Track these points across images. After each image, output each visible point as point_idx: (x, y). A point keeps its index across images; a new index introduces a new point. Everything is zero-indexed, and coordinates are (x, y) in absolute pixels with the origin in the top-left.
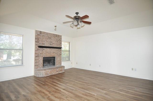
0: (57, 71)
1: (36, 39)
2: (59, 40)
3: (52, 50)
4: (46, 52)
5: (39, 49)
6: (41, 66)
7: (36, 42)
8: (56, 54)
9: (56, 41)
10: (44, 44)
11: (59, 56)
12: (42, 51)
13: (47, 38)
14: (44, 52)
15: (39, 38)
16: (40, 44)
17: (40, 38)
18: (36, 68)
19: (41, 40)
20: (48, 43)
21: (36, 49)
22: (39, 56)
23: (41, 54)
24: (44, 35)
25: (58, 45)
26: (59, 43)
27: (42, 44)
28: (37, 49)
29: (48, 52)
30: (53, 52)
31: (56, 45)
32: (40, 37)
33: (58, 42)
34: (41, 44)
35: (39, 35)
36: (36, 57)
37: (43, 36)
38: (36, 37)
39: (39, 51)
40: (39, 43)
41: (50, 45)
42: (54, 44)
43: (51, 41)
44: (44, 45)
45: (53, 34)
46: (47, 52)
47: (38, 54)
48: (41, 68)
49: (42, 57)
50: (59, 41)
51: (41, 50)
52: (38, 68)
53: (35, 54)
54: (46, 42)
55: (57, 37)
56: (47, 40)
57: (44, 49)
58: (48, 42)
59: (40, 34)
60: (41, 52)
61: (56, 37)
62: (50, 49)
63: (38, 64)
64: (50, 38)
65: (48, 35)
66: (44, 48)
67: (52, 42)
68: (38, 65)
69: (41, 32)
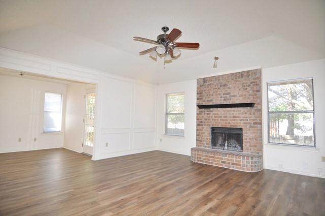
0: (224, 162)
1: (197, 94)
2: (252, 83)
3: (231, 111)
4: (215, 117)
5: (202, 112)
6: (207, 144)
7: (198, 99)
8: (242, 122)
9: (241, 87)
10: (211, 100)
11: (251, 127)
12: (208, 114)
13: (216, 87)
14: (211, 117)
15: (202, 91)
16: (204, 101)
17: (205, 91)
18: (199, 146)
19: (206, 95)
20: (220, 96)
21: (198, 113)
22: (203, 124)
23: (206, 119)
24: (212, 82)
25: (249, 98)
26: (251, 92)
27: (208, 101)
28: (200, 112)
29: (221, 117)
30: (234, 117)
31: (241, 98)
32: (205, 89)
33: (249, 89)
34: (206, 101)
35: (203, 85)
36: (198, 125)
37: (210, 85)
38: (197, 91)
39: (203, 115)
40: (202, 100)
41: (225, 100)
42: (234, 96)
43: (226, 93)
44: (211, 103)
45: (232, 74)
46: (219, 117)
47: (201, 120)
48: (206, 147)
49: (207, 125)
50: (249, 86)
51: (206, 113)
52: (201, 146)
53: (197, 119)
54: (216, 95)
55: (242, 77)
56: (217, 92)
57: (211, 111)
58: (220, 94)
59: (204, 82)
60: (206, 116)
61: (241, 79)
62: (224, 109)
63: (200, 139)
64: (224, 85)
65: (219, 80)
66: (211, 109)
67: (229, 94)
68: (201, 141)
69: (205, 80)
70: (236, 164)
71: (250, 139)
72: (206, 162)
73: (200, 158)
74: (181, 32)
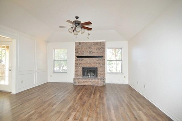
0: (92, 83)
1: (75, 50)
2: (102, 47)
3: (92, 59)
4: (85, 62)
5: (78, 59)
7: (76, 53)
8: (97, 64)
9: (97, 49)
10: (83, 54)
11: (101, 66)
12: (81, 61)
13: (86, 47)
14: (83, 62)
15: (78, 49)
17: (79, 49)
18: (76, 77)
19: (80, 51)
20: (87, 52)
21: (76, 60)
22: (79, 65)
23: (80, 63)
24: (83, 45)
25: (100, 54)
26: (101, 51)
27: (81, 54)
28: (77, 59)
29: (88, 62)
30: (94, 62)
31: (97, 54)
32: (79, 48)
33: (100, 50)
34: (80, 54)
35: (78, 46)
36: (76, 66)
37: (83, 46)
38: (75, 49)
39: (79, 61)
40: (78, 53)
41: (90, 54)
42: (94, 53)
43: (90, 51)
44: (83, 55)
45: (93, 42)
46: (87, 62)
47: (77, 63)
48: (80, 77)
49: (81, 66)
50: (100, 48)
51: (80, 60)
52: (77, 77)
53: (75, 63)
54: (86, 51)
55: (98, 44)
56: (86, 50)
57: (83, 59)
58: (87, 51)
59: (79, 44)
60: (80, 62)
61: (97, 45)
62: (89, 58)
63: (77, 73)
64: (90, 47)
65: (87, 44)
66: (83, 58)
67: (92, 51)
68: (78, 74)
69: (80, 43)
70: (97, 83)
71: (101, 72)
72: (83, 84)
73: (80, 83)
74: (91, 24)
